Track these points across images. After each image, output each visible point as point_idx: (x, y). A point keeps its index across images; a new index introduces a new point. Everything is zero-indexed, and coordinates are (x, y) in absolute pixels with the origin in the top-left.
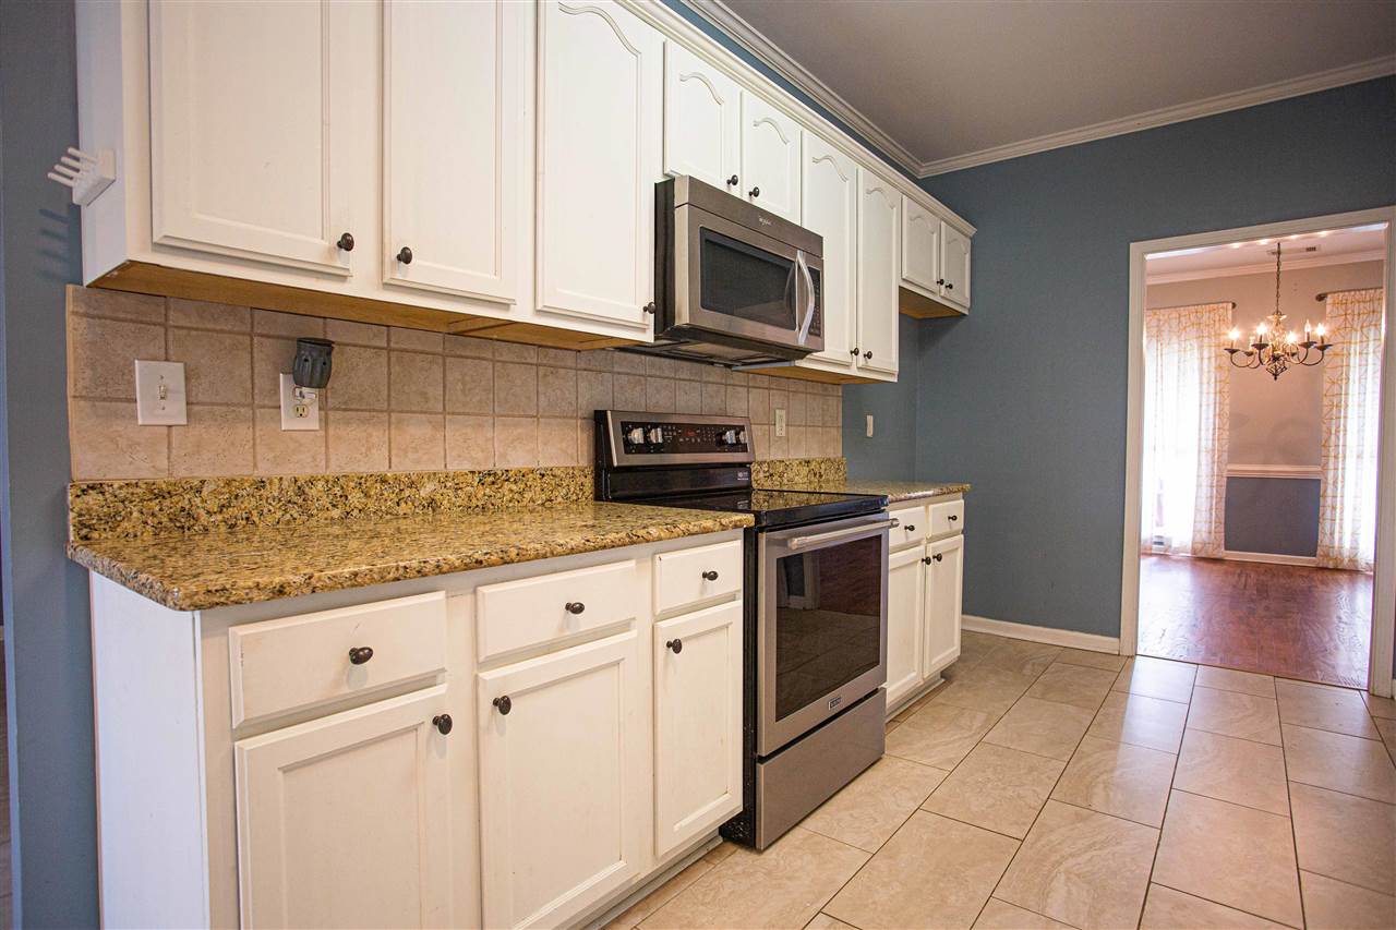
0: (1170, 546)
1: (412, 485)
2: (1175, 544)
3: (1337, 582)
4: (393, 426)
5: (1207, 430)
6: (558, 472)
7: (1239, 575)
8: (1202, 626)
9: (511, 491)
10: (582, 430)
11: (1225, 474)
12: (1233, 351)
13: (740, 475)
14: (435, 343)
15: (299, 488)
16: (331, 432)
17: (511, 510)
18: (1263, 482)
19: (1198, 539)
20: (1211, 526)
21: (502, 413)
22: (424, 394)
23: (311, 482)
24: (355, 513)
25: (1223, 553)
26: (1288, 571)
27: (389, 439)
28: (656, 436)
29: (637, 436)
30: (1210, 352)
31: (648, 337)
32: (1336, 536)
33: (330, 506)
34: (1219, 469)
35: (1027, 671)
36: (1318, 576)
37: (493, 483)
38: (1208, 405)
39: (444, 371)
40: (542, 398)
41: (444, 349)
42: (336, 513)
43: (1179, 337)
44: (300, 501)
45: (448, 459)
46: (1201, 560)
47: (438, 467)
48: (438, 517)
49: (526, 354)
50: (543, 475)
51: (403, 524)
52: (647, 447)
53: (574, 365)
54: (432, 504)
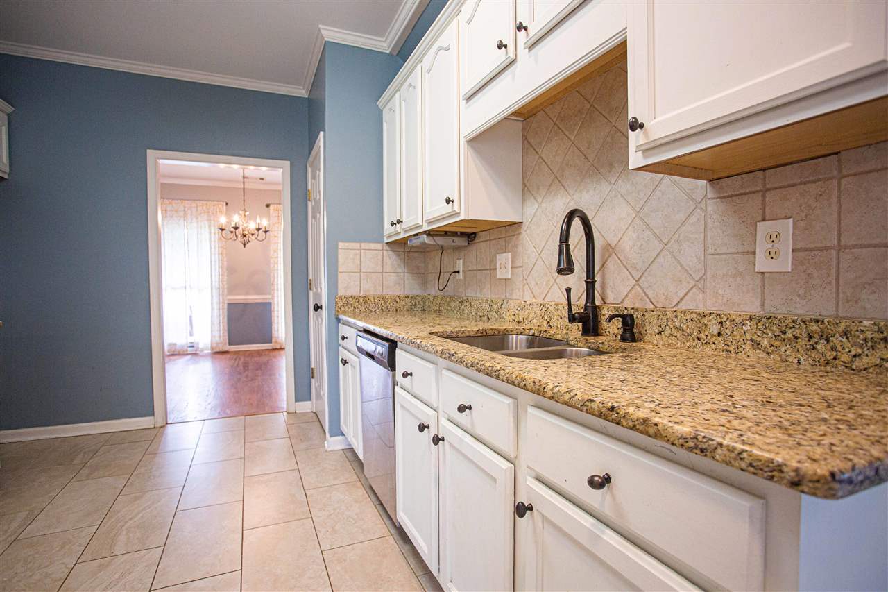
0: (198, 348)
2: (201, 346)
3: (280, 355)
5: (215, 276)
7: (235, 359)
11: (226, 302)
12: (223, 230)
18: (245, 305)
19: (214, 341)
20: (220, 333)
25: (227, 348)
26: (259, 353)
30: (215, 230)
32: (280, 331)
34: (223, 299)
36: (272, 354)
38: (215, 262)
43: (197, 218)
46: (218, 353)
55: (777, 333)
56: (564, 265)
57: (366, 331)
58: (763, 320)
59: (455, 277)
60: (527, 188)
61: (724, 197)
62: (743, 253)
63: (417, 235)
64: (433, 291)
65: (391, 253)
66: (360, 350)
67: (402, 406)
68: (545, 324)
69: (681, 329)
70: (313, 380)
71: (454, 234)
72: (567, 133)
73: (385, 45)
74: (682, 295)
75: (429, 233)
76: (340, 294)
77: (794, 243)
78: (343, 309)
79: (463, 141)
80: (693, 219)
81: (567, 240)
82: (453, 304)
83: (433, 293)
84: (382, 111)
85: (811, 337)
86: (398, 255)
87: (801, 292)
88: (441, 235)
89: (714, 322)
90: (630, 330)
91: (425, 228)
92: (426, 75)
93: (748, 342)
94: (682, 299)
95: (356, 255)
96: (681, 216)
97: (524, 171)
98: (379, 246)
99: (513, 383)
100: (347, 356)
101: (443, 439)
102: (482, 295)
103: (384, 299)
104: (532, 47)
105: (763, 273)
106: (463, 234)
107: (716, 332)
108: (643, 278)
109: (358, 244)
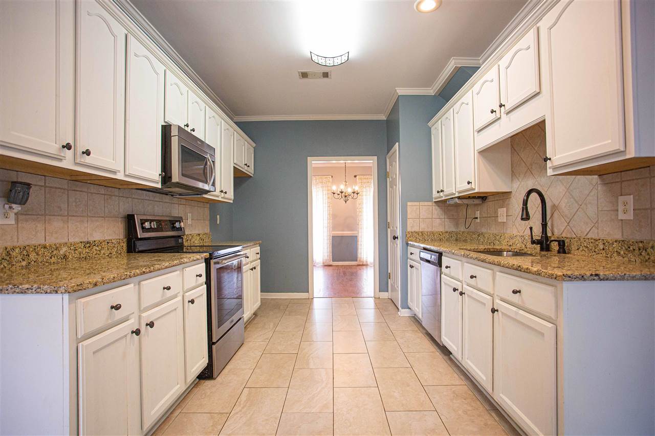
0: (315, 263)
1: (57, 249)
3: (363, 269)
4: (47, 222)
5: (326, 220)
6: (113, 241)
7: (338, 270)
8: (330, 286)
9: (96, 250)
10: (121, 223)
11: (331, 235)
12: (334, 193)
13: (180, 240)
14: (64, 184)
15: (8, 252)
16: (20, 225)
17: (96, 259)
18: (342, 237)
19: (324, 259)
20: (328, 254)
21: (91, 215)
22: (59, 207)
23: (13, 249)
24: (33, 263)
25: (332, 263)
26: (350, 266)
27: (45, 228)
28: (154, 225)
29: (147, 225)
31: (159, 186)
32: (362, 254)
33: (21, 260)
34: (330, 233)
35: (282, 307)
36: (358, 268)
37: (89, 247)
39: (68, 197)
40: (106, 209)
41: (68, 187)
42: (24, 263)
44: (8, 258)
45: (69, 237)
46: (326, 266)
47: (65, 240)
48: (67, 263)
49: (100, 190)
50: (108, 243)
51: (52, 267)
52: (151, 230)
53: (118, 195)
54: (65, 257)
55: (627, 248)
56: (524, 216)
57: (425, 249)
58: (621, 242)
59: (475, 221)
60: (514, 173)
61: (605, 184)
62: (614, 210)
63: (452, 198)
64: (462, 229)
65: (437, 207)
66: (422, 259)
67: (445, 283)
68: (524, 246)
69: (587, 247)
70: (389, 280)
71: (474, 198)
72: (533, 146)
73: (432, 91)
74: (588, 230)
75: (459, 198)
76: (408, 230)
77: (634, 205)
78: (410, 239)
79: (476, 152)
80: (592, 194)
81: (526, 204)
82: (474, 236)
83: (462, 230)
84: (431, 128)
85: (640, 249)
86: (441, 208)
87: (638, 229)
88: (466, 198)
89: (601, 243)
90: (563, 248)
91: (457, 195)
92: (456, 115)
93: (615, 253)
94: (588, 233)
95: (417, 209)
96: (587, 192)
97: (512, 165)
98: (430, 203)
99: (490, 263)
100: (413, 263)
101: (464, 294)
102: (490, 230)
103: (433, 233)
104: (508, 113)
105: (622, 220)
106: (479, 197)
107: (602, 248)
108: (571, 222)
109: (418, 203)
